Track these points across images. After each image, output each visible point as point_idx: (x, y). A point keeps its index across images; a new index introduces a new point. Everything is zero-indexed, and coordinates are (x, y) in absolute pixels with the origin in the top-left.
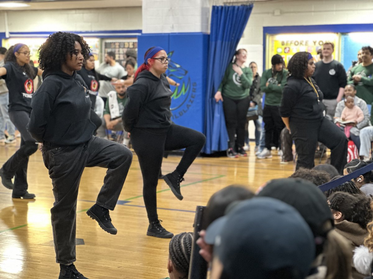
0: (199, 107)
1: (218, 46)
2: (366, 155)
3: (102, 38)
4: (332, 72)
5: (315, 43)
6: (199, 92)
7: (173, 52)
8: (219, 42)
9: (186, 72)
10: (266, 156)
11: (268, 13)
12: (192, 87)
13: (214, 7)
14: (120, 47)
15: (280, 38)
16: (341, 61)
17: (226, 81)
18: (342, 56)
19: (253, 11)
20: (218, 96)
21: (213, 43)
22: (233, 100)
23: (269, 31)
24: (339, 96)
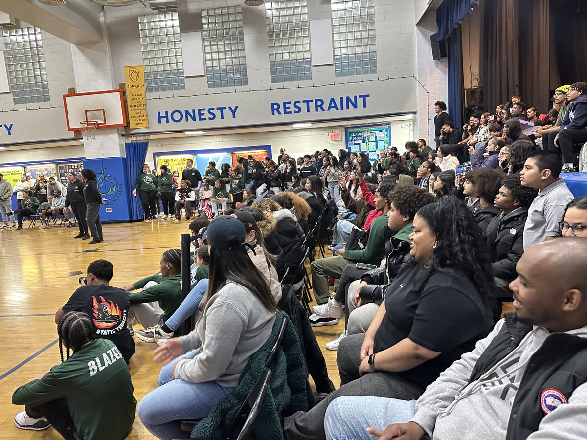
0: (125, 197)
1: (132, 165)
2: (215, 212)
3: (57, 164)
4: (193, 174)
5: (181, 160)
6: (124, 189)
7: (105, 169)
8: (132, 162)
9: (115, 179)
10: (166, 218)
11: (154, 146)
12: (119, 187)
13: (126, 144)
14: (69, 168)
15: (163, 158)
16: (196, 168)
17: (139, 183)
18: (196, 166)
19: (149, 144)
20: (134, 192)
21: (129, 162)
22: (145, 191)
23: (156, 155)
24: (199, 186)
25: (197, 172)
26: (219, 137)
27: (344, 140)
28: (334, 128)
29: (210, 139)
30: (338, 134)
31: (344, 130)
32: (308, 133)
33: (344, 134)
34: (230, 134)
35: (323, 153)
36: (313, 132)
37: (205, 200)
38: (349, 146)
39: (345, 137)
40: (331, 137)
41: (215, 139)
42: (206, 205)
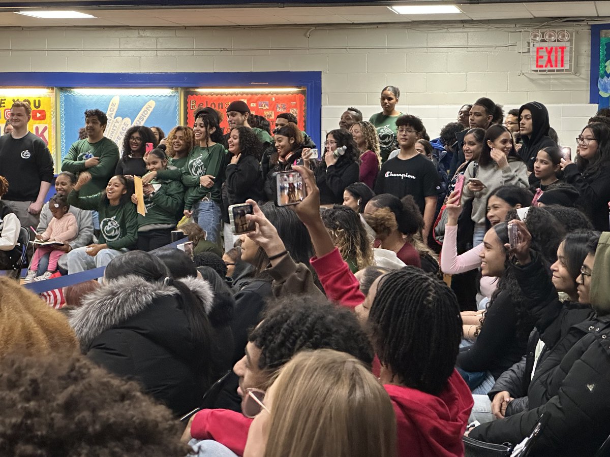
24: (40, 198)
25: (40, 149)
26: (148, 33)
27: (586, 71)
28: (550, 26)
29: (114, 40)
30: (563, 49)
31: (586, 32)
32: (456, 37)
33: (586, 48)
34: (185, 27)
35: (477, 114)
36: (474, 36)
37: (50, 249)
38: (602, 93)
39: (589, 60)
40: (539, 58)
41: (133, 40)
42: (51, 266)
